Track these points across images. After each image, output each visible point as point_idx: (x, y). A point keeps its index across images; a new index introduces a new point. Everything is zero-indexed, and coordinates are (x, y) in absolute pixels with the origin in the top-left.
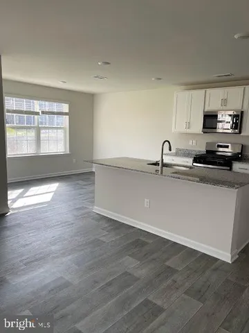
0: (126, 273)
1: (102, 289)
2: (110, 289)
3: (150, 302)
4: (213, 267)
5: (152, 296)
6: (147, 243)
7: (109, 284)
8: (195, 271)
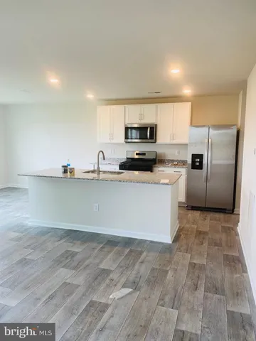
0: (65, 284)
1: (46, 302)
2: (54, 301)
3: (96, 302)
4: (140, 261)
5: (95, 297)
6: (77, 253)
7: (51, 297)
8: (127, 268)
